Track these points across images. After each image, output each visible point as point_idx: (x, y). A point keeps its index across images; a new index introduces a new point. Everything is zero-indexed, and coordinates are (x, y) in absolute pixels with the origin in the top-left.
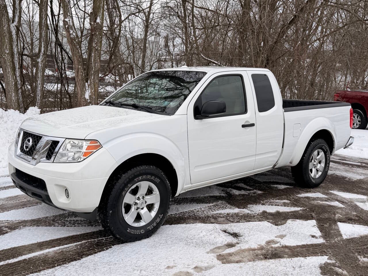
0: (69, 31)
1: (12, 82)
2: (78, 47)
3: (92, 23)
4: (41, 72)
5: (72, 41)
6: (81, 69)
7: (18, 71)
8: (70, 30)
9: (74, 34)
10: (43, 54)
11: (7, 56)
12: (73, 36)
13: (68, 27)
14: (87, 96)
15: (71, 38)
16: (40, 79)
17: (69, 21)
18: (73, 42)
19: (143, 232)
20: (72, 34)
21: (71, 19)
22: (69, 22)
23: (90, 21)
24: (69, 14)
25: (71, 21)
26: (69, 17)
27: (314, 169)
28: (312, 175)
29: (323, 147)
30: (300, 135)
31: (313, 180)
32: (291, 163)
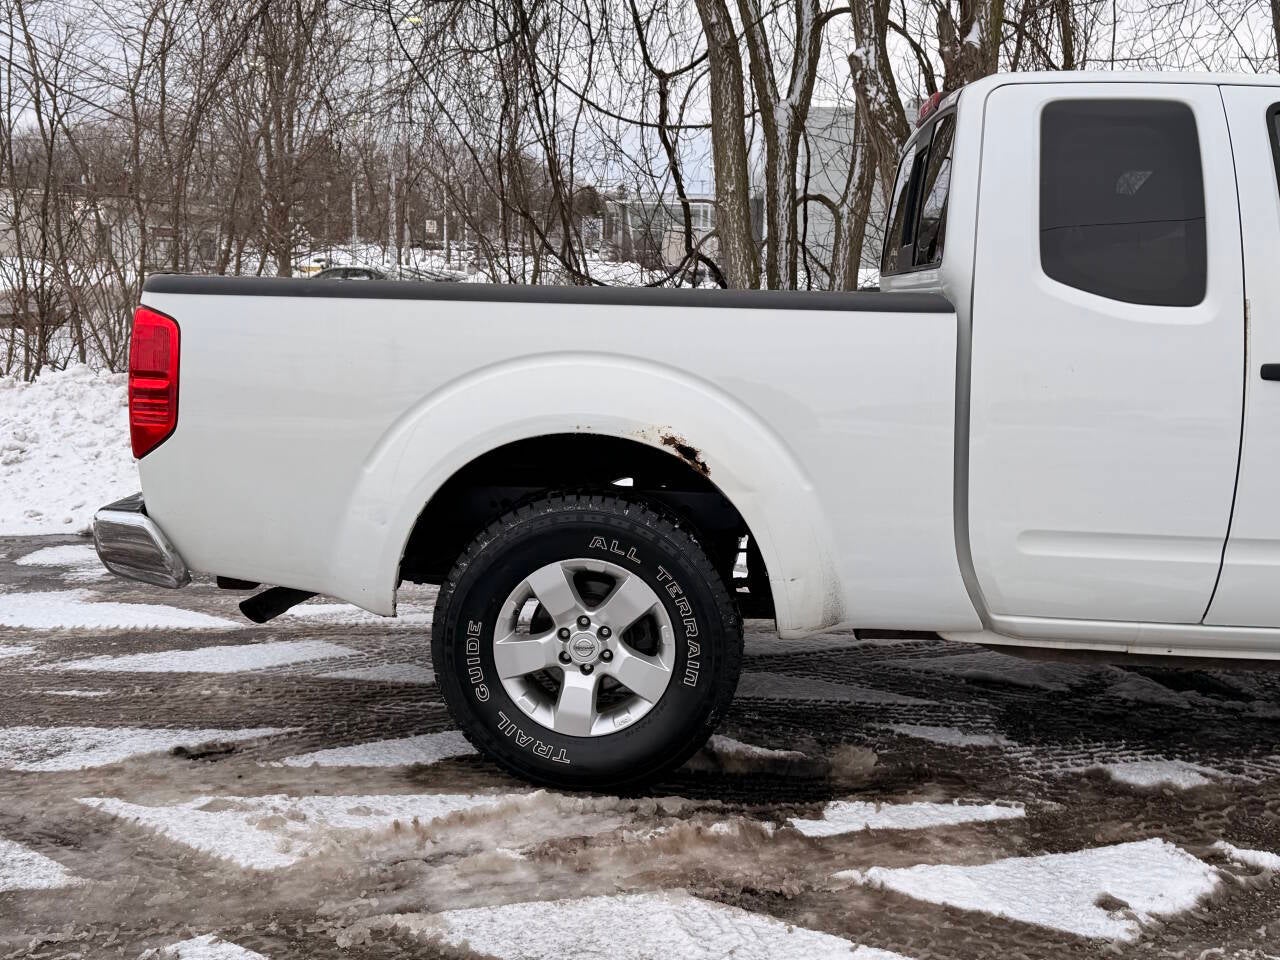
0: (867, 90)
1: (743, 282)
2: (895, 141)
3: (947, 49)
4: (846, 250)
5: (874, 125)
7: (784, 251)
8: (868, 86)
9: (882, 98)
10: (859, 188)
11: (729, 201)
12: (877, 107)
13: (862, 76)
15: (870, 113)
16: (842, 272)
17: (867, 53)
18: (879, 127)
20: (875, 99)
21: (872, 48)
22: (864, 58)
23: (941, 43)
24: (866, 31)
25: (872, 55)
26: (867, 42)
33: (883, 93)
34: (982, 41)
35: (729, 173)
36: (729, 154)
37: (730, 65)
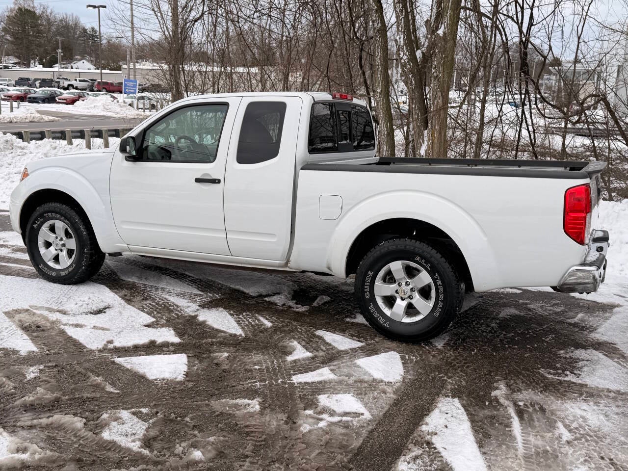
2: (410, 76)
6: (415, 110)
8: (401, 52)
14: (423, 151)
17: (400, 38)
19: (54, 274)
21: (402, 36)
24: (400, 28)
25: (402, 39)
26: (400, 33)
27: (399, 301)
28: (387, 311)
29: (418, 258)
30: (340, 218)
31: (381, 320)
32: (329, 268)
33: (406, 55)
34: (444, 33)
35: (379, 84)
36: (379, 76)
37: (380, 38)
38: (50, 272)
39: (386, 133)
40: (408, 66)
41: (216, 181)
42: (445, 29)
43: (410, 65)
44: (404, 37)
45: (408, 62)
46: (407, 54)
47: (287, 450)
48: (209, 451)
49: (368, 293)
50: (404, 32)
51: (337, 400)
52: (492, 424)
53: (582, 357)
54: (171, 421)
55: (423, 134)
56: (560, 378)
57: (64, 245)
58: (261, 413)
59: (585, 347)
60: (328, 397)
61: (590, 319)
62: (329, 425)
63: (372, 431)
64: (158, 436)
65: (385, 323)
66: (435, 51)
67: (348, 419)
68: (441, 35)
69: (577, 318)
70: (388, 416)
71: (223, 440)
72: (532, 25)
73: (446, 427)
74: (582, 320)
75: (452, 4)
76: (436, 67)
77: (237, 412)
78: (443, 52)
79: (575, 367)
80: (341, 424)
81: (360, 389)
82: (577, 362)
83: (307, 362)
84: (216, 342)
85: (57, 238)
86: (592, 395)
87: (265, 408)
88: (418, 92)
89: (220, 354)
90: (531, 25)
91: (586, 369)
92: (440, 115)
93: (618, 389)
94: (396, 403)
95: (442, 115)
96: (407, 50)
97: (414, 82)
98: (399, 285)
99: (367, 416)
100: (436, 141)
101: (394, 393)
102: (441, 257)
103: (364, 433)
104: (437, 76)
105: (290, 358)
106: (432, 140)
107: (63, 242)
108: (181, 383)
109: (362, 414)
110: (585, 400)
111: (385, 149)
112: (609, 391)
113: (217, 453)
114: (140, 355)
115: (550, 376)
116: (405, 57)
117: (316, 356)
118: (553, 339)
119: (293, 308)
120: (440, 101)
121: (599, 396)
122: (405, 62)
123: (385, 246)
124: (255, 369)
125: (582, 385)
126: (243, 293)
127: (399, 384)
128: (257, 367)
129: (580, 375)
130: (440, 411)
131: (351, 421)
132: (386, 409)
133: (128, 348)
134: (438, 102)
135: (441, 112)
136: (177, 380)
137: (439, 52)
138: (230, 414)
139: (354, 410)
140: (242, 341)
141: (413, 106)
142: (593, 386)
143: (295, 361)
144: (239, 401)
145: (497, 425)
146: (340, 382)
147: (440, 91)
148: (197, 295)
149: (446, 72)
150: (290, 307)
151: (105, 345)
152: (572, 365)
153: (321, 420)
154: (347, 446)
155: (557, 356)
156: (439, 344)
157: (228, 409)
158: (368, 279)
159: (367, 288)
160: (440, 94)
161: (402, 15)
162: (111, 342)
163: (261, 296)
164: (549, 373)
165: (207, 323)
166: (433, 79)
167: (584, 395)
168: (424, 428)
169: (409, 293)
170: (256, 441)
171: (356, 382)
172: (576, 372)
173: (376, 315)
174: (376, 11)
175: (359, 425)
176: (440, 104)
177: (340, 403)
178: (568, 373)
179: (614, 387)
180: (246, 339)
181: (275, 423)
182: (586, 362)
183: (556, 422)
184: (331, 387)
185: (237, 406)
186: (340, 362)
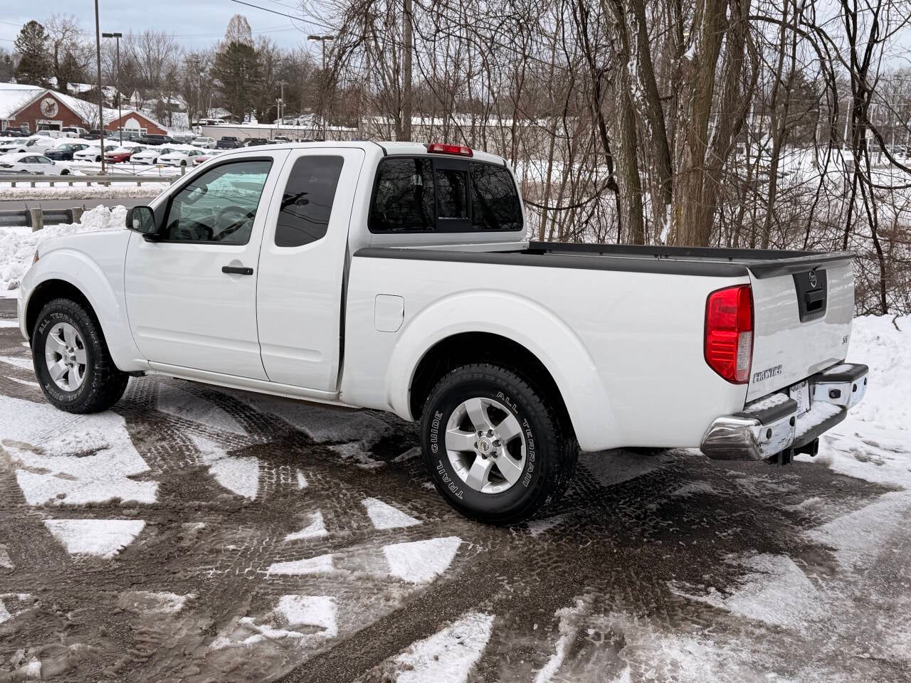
6: (653, 173)
14: (664, 237)
17: (631, 65)
19: (62, 397)
25: (634, 66)
27: (479, 460)
28: (463, 474)
29: (501, 395)
30: (401, 329)
31: (453, 488)
32: (390, 405)
34: (695, 55)
35: (619, 135)
36: (619, 123)
37: (621, 66)
38: (56, 395)
39: (628, 209)
40: (643, 107)
41: (248, 272)
42: (696, 48)
43: (646, 105)
44: (638, 63)
45: (642, 100)
46: (642, 89)
47: (168, 674)
48: (58, 664)
49: (436, 446)
50: (638, 56)
51: (303, 605)
52: (515, 661)
53: (758, 567)
54: (47, 614)
55: (665, 210)
56: (692, 597)
57: (74, 358)
58: (178, 616)
59: (776, 551)
60: (296, 599)
61: (826, 507)
62: (261, 642)
63: (321, 655)
64: (10, 635)
65: (457, 492)
66: (681, 84)
67: (297, 634)
68: (690, 59)
69: (802, 504)
70: (365, 634)
71: (91, 651)
72: (876, 42)
73: (437, 659)
74: (809, 509)
75: (707, 11)
76: (682, 107)
77: (146, 611)
78: (694, 85)
79: (733, 581)
80: (281, 642)
81: (356, 590)
82: (742, 574)
83: (312, 544)
84: (205, 507)
85: (67, 347)
86: (724, 629)
87: (191, 608)
88: (657, 146)
89: (194, 524)
90: (873, 41)
91: (750, 586)
92: (689, 181)
93: (777, 623)
94: (397, 615)
95: (692, 181)
96: (642, 83)
97: (651, 131)
98: (480, 434)
99: (332, 631)
100: (683, 221)
101: (404, 599)
102: (534, 394)
103: (305, 657)
104: (685, 120)
105: (291, 537)
106: (677, 218)
107: (73, 354)
108: (105, 562)
109: (324, 629)
110: (705, 635)
111: (627, 233)
112: (760, 624)
113: (68, 667)
114: (85, 518)
115: (676, 592)
116: (639, 94)
117: (332, 537)
118: (735, 534)
119: (360, 463)
120: (689, 159)
121: (736, 632)
122: (638, 101)
123: (461, 374)
124: (228, 550)
125: (720, 612)
126: (307, 436)
127: (422, 587)
128: (232, 547)
129: (731, 594)
130: (450, 634)
131: (300, 639)
132: (370, 623)
133: (79, 506)
134: (686, 161)
135: (691, 176)
136: (105, 557)
137: (687, 84)
138: (135, 613)
139: (316, 623)
140: (246, 507)
141: (651, 168)
142: (738, 615)
143: (295, 542)
144: (161, 596)
145: (522, 662)
146: (335, 578)
147: (689, 144)
148: (237, 437)
149: (698, 114)
150: (358, 461)
151: (50, 500)
152: (729, 580)
153: (256, 632)
154: (263, 675)
155: (718, 561)
156: (536, 531)
157: (136, 605)
158: (436, 424)
159: (435, 438)
160: (689, 149)
161: (636, 30)
162: (62, 496)
163: (329, 443)
164: (682, 588)
165: (215, 478)
166: (678, 126)
167: (711, 629)
168: (403, 658)
169: (492, 448)
170: (138, 656)
171: (359, 579)
172: (727, 590)
173: (446, 479)
174: (617, 25)
175: (306, 645)
176: (690, 164)
177: (305, 609)
178: (712, 589)
179: (770, 618)
180: (255, 504)
181: (184, 632)
182: (757, 576)
183: (624, 666)
184: (314, 585)
185: (152, 603)
186: (360, 548)
